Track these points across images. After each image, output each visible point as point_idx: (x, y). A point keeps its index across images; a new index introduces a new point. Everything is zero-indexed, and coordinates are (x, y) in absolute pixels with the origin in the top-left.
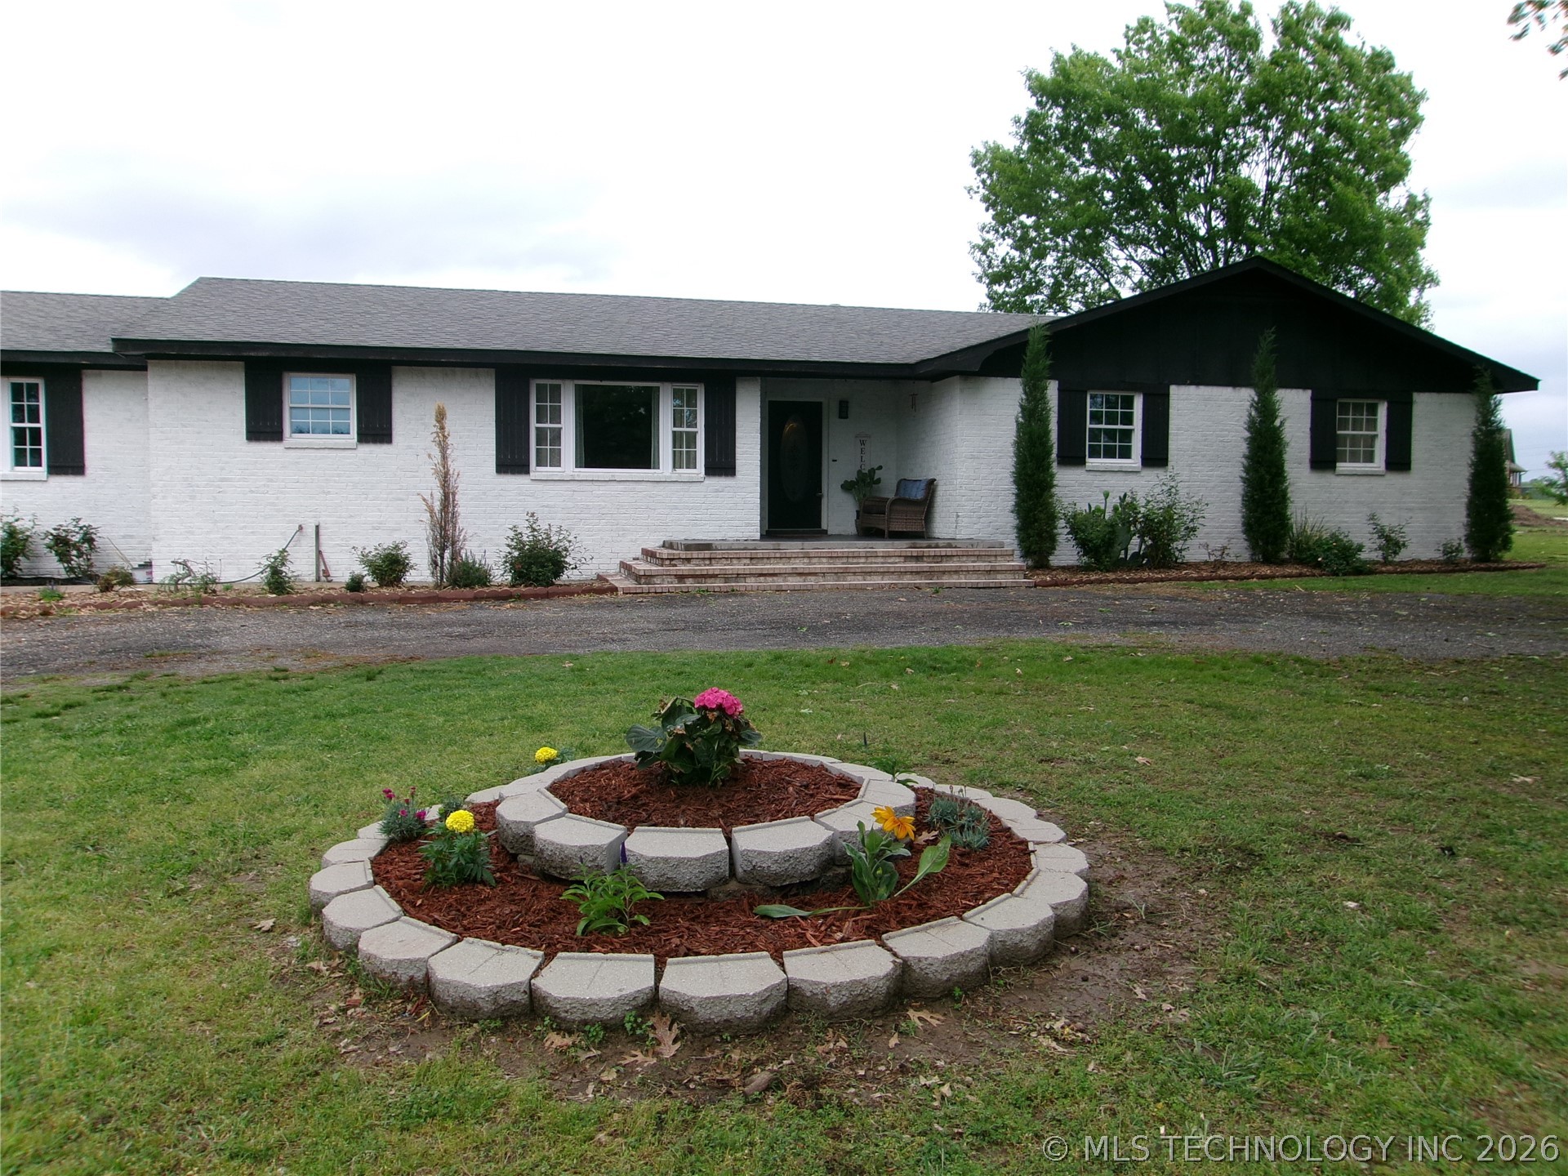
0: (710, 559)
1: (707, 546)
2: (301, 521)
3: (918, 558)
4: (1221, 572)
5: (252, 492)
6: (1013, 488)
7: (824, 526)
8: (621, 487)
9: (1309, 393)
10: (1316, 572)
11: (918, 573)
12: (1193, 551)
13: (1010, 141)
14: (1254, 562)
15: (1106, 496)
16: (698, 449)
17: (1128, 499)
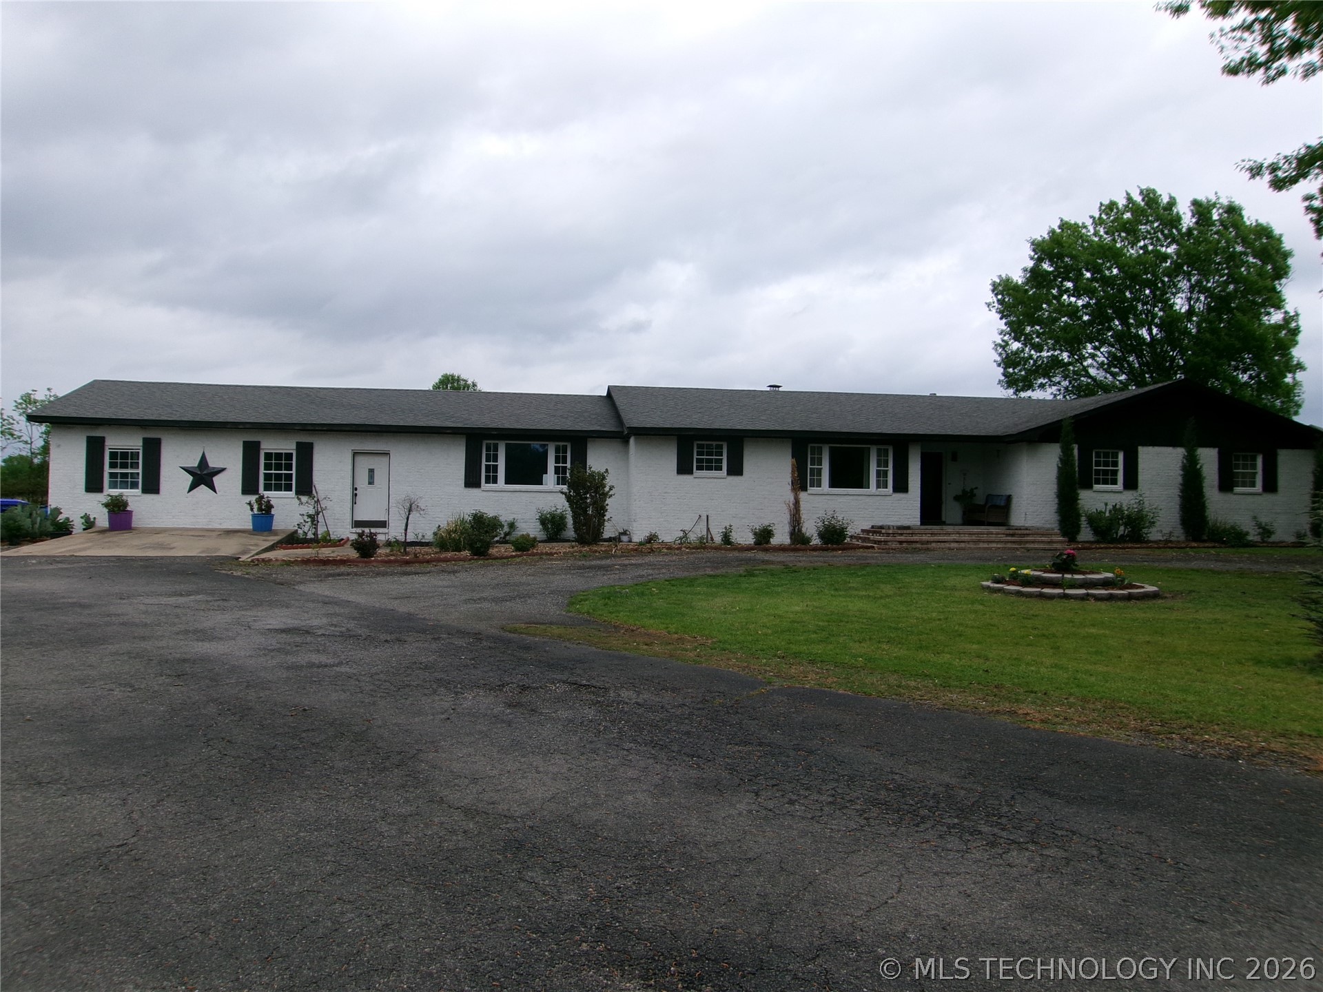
0: (912, 534)
1: (908, 528)
2: (700, 513)
3: (1012, 535)
4: (1169, 545)
5: (678, 498)
6: (1056, 501)
7: (943, 519)
8: (851, 498)
9: (1216, 450)
10: (1223, 546)
11: (1014, 542)
12: (1154, 534)
13: (1018, 277)
14: (1187, 540)
15: (1106, 504)
16: (888, 479)
17: (1118, 506)
